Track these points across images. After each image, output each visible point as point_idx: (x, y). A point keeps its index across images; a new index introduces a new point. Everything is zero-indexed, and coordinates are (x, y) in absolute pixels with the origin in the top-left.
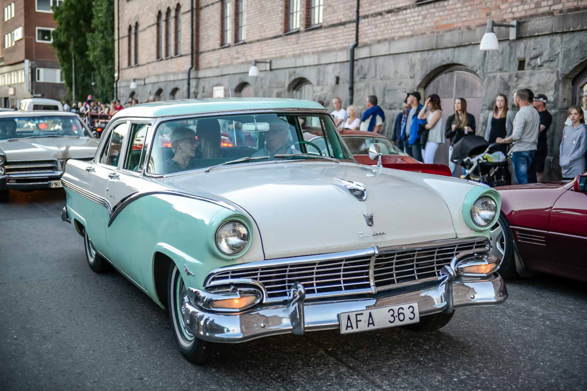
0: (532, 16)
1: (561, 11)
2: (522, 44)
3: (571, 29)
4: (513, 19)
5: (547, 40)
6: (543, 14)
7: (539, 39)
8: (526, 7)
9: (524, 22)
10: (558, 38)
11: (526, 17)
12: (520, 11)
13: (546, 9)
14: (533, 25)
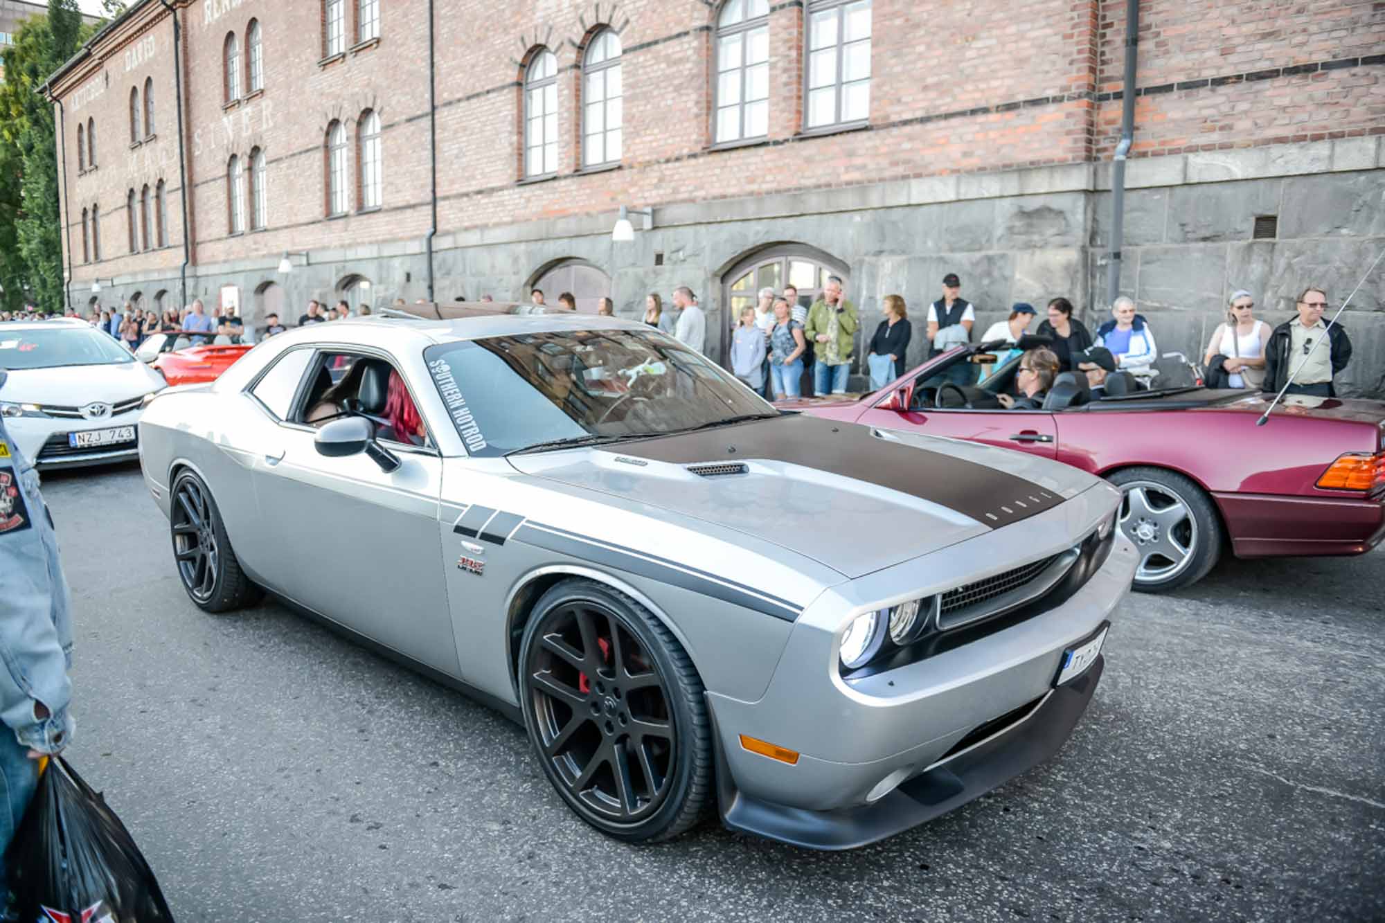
0: (669, 203)
1: (705, 199)
2: (659, 234)
3: (719, 219)
4: (647, 205)
5: (690, 230)
6: (684, 201)
7: (680, 229)
8: (661, 192)
9: (660, 210)
10: (702, 229)
11: (661, 204)
12: (654, 196)
13: (686, 196)
14: (668, 215)
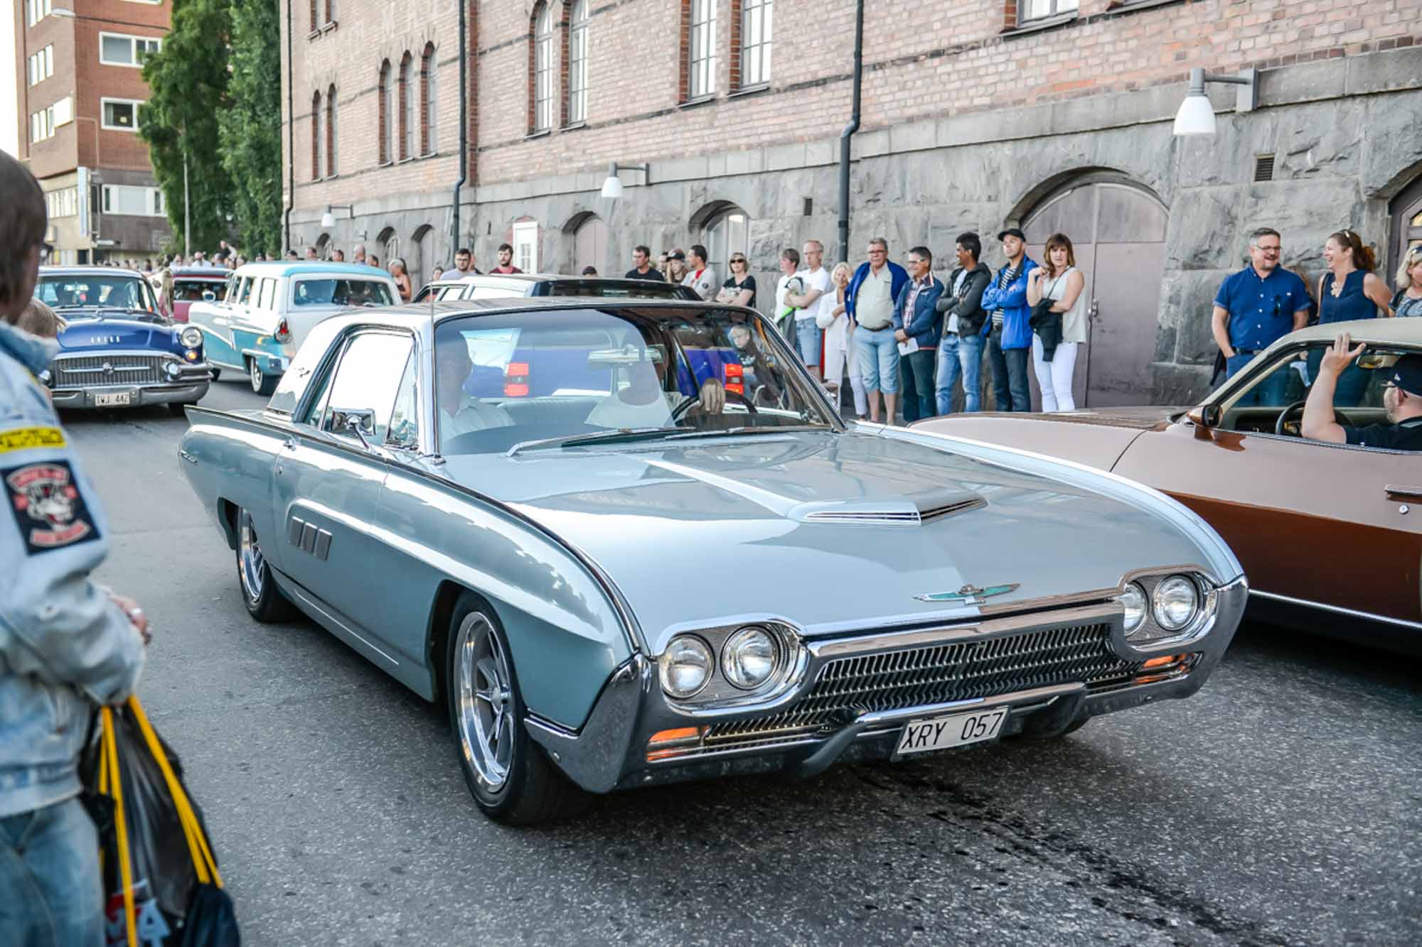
0: (1290, 59)
1: (1365, 47)
2: (1266, 122)
3: (1392, 87)
4: (1245, 66)
5: (1332, 110)
6: (1319, 54)
7: (1309, 109)
8: (1277, 38)
9: (1271, 73)
10: (1357, 107)
11: (1275, 62)
12: (1260, 48)
13: (1327, 43)
14: (1286, 83)
